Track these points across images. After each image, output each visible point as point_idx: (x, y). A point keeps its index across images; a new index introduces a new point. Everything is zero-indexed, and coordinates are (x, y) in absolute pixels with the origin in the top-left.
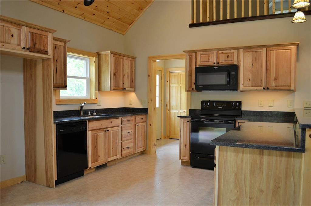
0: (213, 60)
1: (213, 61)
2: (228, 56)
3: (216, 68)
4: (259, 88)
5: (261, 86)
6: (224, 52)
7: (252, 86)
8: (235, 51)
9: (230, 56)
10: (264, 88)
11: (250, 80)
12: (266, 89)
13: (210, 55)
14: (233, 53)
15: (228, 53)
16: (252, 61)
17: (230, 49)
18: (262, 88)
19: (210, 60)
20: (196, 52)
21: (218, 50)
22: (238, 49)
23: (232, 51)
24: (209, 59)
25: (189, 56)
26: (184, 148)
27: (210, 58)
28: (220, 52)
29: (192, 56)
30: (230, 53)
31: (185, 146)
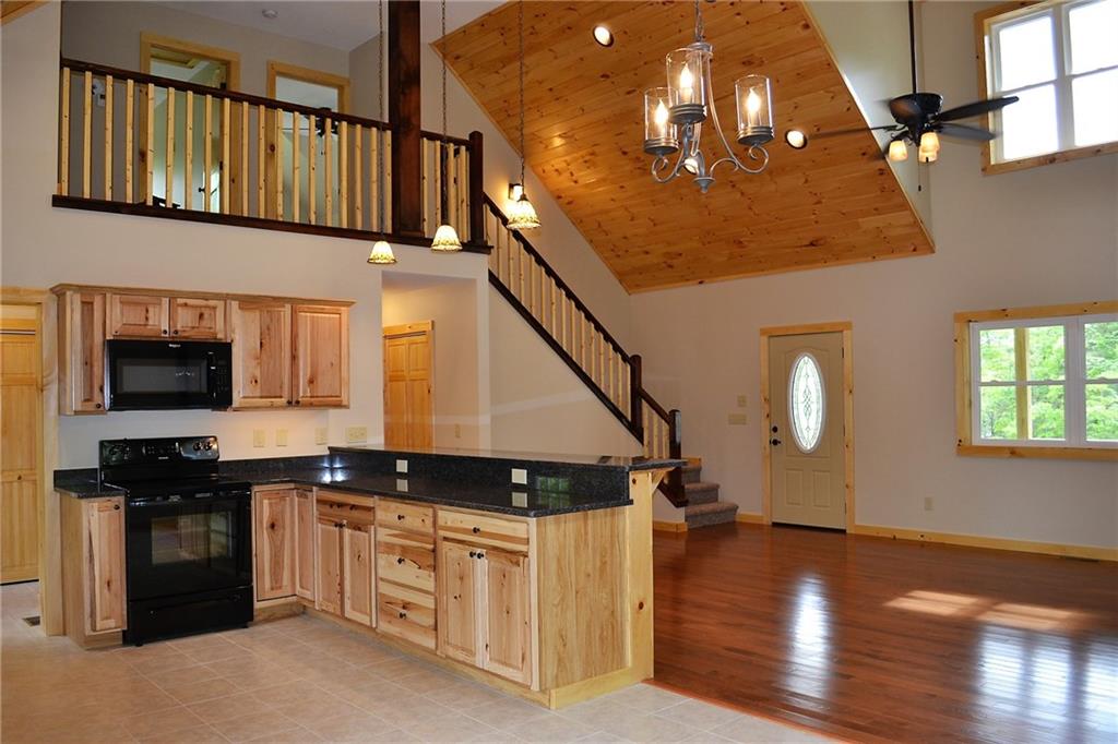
0: (160, 322)
1: (160, 325)
2: (201, 316)
3: (174, 346)
4: (277, 401)
5: (281, 397)
6: (190, 302)
7: (261, 397)
8: (220, 304)
9: (206, 316)
10: (290, 403)
11: (256, 382)
12: (293, 403)
13: (151, 309)
14: (214, 308)
15: (201, 307)
16: (261, 334)
17: (205, 296)
18: (284, 401)
19: (151, 322)
20: (102, 291)
21: (173, 296)
22: (226, 298)
23: (212, 303)
24: (147, 319)
25: (83, 303)
26: (106, 591)
27: (151, 314)
28: (180, 301)
29: (92, 303)
30: (206, 307)
31: (109, 585)
